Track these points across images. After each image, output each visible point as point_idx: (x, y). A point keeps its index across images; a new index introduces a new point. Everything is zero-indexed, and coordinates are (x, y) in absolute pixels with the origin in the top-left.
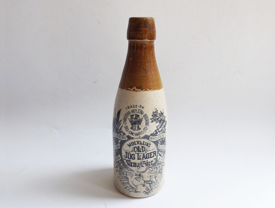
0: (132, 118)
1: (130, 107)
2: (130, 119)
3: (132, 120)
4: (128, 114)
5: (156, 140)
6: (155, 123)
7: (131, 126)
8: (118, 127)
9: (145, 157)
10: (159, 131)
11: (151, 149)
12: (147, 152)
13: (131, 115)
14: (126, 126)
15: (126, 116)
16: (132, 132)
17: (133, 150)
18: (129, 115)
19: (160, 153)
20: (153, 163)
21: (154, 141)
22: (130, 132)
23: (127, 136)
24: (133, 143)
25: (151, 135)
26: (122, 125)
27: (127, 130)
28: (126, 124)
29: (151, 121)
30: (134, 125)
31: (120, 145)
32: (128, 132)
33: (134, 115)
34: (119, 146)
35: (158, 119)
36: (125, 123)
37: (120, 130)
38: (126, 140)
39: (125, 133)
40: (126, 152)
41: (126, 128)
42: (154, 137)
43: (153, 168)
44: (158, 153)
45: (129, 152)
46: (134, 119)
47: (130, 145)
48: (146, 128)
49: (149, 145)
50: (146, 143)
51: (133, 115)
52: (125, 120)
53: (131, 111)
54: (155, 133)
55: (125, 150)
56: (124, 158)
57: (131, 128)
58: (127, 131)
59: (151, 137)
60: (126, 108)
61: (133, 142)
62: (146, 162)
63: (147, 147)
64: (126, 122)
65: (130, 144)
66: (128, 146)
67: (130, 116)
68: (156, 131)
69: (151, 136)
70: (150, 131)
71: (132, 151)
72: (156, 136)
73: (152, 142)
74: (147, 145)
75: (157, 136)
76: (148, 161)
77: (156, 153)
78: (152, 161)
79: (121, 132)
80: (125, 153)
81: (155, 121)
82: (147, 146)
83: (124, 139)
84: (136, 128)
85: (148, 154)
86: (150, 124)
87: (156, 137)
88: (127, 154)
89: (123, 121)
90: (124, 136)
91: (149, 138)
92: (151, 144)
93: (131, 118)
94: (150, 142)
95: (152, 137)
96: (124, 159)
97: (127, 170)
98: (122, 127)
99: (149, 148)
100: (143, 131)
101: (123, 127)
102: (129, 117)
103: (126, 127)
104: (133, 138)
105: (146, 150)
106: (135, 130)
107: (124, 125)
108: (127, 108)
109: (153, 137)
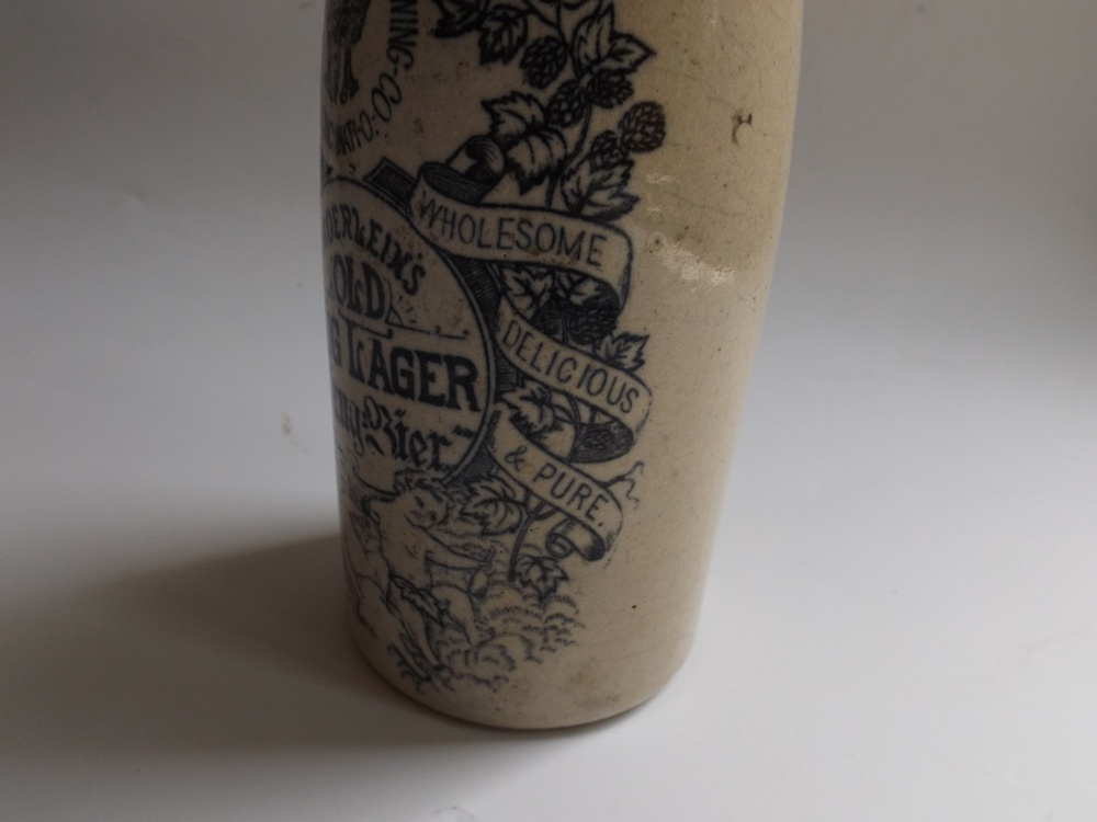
5: (471, 251)
6: (475, 53)
9: (383, 373)
10: (511, 167)
11: (425, 322)
12: (403, 339)
19: (531, 412)
20: (449, 456)
21: (455, 247)
25: (428, 170)
29: (433, 25)
35: (508, 22)
42: (460, 209)
43: (444, 498)
44: (499, 398)
48: (389, 90)
49: (407, 271)
50: (389, 238)
54: (463, 163)
59: (423, 193)
61: (330, 206)
62: (396, 420)
63: (397, 288)
68: (473, 147)
69: (423, 185)
70: (419, 127)
72: (477, 202)
73: (439, 250)
74: (397, 265)
75: (492, 217)
76: (406, 421)
77: (480, 387)
78: (439, 441)
81: (472, 38)
82: (398, 276)
85: (407, 354)
86: (428, 50)
87: (477, 214)
91: (410, 195)
92: (425, 263)
94: (419, 246)
95: (432, 194)
99: (414, 301)
100: (370, 111)
104: (329, 176)
105: (392, 308)
109: (441, 200)
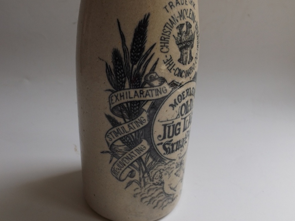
0: (180, 33)
1: (174, 4)
2: (176, 36)
3: (181, 38)
4: (172, 23)
7: (180, 53)
8: (141, 71)
13: (178, 24)
14: (169, 58)
15: (167, 29)
16: (180, 70)
17: (178, 115)
18: (175, 26)
22: (177, 72)
23: (169, 84)
24: (180, 98)
26: (158, 59)
27: (170, 68)
28: (167, 52)
30: (185, 51)
31: (148, 116)
32: (173, 72)
33: (184, 24)
34: (146, 118)
36: (165, 49)
37: (150, 73)
38: (167, 96)
39: (166, 78)
40: (165, 126)
41: (169, 62)
45: (171, 122)
46: (184, 34)
47: (173, 106)
51: (182, 25)
52: (164, 41)
53: (179, 15)
55: (161, 122)
56: (157, 141)
57: (180, 60)
58: (170, 70)
60: (165, 7)
61: (181, 93)
64: (167, 47)
65: (175, 100)
66: (171, 108)
67: (177, 28)
71: (176, 118)
79: (155, 79)
80: (163, 127)
83: (163, 95)
84: (187, 57)
88: (167, 129)
89: (158, 46)
90: (162, 87)
93: (178, 33)
96: (158, 144)
97: (162, 167)
98: (156, 64)
101: (160, 62)
102: (175, 31)
103: (168, 60)
104: (181, 86)
106: (186, 64)
107: (162, 57)
108: (168, 8)
